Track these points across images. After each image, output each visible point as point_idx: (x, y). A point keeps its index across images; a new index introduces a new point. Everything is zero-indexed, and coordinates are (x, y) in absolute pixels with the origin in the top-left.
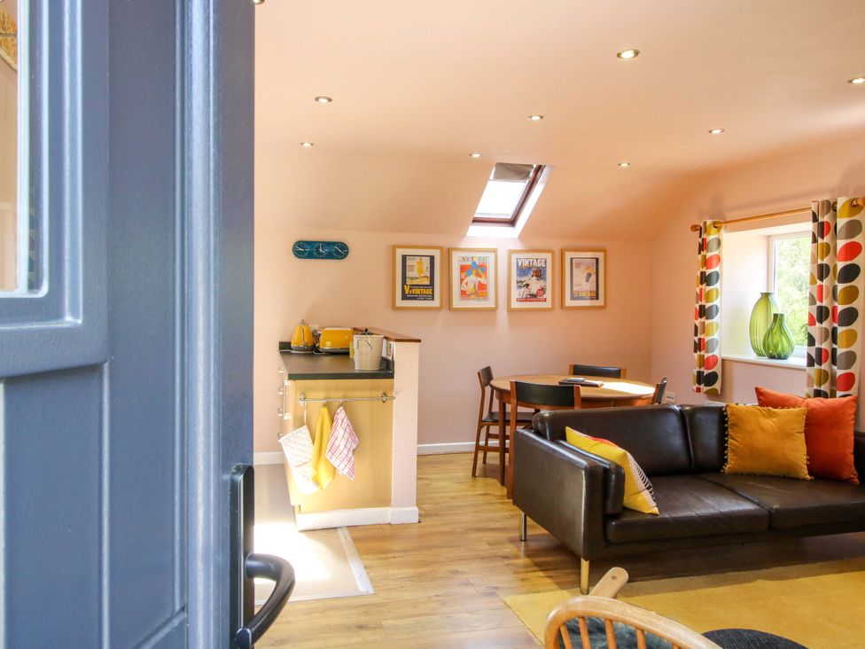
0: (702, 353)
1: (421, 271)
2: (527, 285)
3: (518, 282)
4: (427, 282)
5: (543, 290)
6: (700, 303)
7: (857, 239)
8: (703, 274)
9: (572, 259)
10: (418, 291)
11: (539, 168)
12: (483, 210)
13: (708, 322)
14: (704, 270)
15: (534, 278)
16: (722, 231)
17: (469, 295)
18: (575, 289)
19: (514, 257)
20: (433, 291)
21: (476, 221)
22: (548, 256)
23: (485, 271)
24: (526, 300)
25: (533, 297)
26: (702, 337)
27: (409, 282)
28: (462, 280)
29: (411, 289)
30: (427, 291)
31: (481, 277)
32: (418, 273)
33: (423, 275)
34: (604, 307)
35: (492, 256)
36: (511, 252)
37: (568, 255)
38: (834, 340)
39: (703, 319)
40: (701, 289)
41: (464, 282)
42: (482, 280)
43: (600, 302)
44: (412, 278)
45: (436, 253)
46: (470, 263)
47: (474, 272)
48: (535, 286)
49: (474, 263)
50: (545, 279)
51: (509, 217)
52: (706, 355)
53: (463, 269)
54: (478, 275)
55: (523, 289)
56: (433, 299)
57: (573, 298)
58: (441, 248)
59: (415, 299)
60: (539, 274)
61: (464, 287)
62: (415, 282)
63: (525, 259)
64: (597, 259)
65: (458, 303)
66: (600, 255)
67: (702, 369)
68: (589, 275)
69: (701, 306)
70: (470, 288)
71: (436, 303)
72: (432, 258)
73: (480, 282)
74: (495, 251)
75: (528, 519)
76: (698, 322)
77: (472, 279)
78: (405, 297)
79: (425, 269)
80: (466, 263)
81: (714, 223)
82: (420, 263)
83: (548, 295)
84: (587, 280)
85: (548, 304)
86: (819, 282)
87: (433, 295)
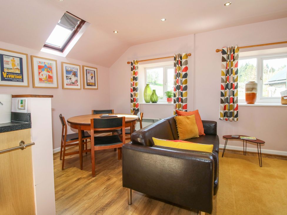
0: (135, 103)
1: (14, 65)
2: (70, 79)
3: (67, 77)
4: (19, 72)
5: (77, 81)
6: (133, 87)
7: (187, 66)
8: (134, 77)
9: (86, 70)
10: (13, 76)
11: (80, 25)
13: (136, 93)
14: (134, 76)
15: (73, 76)
18: (88, 82)
19: (65, 65)
20: (22, 77)
21: (45, 46)
22: (78, 67)
23: (51, 71)
24: (70, 85)
25: (73, 84)
26: (134, 97)
27: (6, 70)
28: (39, 73)
29: (7, 75)
30: (18, 76)
31: (49, 72)
33: (15, 68)
34: (97, 89)
35: (54, 63)
36: (62, 63)
37: (85, 68)
38: (182, 95)
40: (133, 82)
41: (41, 74)
42: (50, 74)
43: (96, 87)
44: (8, 69)
45: (24, 57)
46: (43, 65)
47: (46, 69)
48: (74, 79)
49: (46, 65)
50: (77, 77)
51: (61, 48)
53: (40, 67)
55: (69, 80)
56: (23, 81)
57: (87, 85)
59: (11, 80)
60: (75, 74)
61: (41, 77)
62: (10, 71)
63: (70, 67)
64: (94, 72)
66: (96, 70)
67: (135, 108)
68: (92, 77)
69: (133, 88)
70: (44, 77)
71: (25, 83)
72: (21, 59)
73: (49, 75)
74: (56, 61)
76: (132, 93)
77: (45, 73)
78: (4, 79)
79: (16, 64)
80: (41, 65)
81: (136, 61)
82: (13, 61)
83: (79, 83)
84: (92, 79)
85: (79, 87)
86: (178, 78)
87: (23, 79)
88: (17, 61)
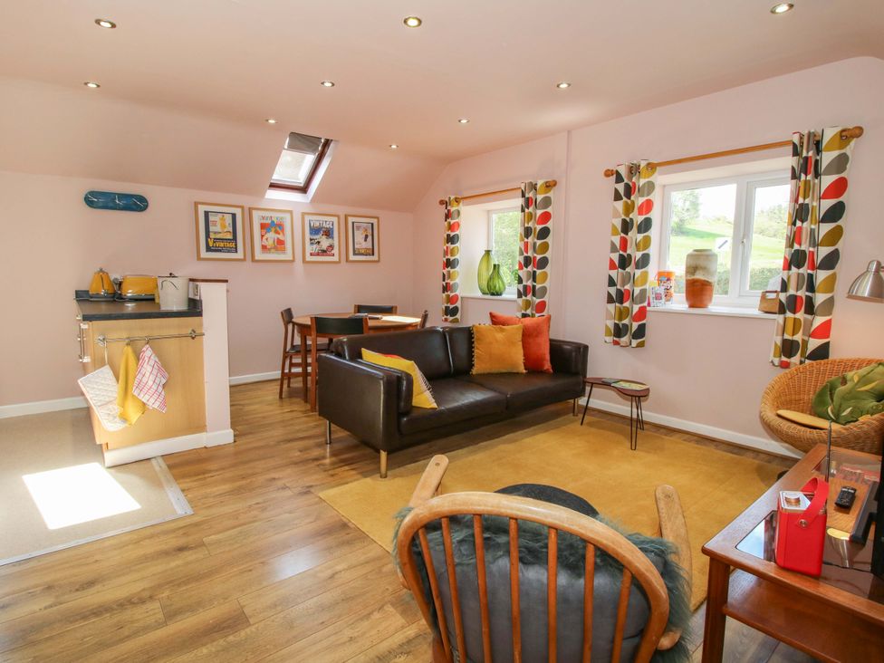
0: (449, 293)
1: (223, 226)
2: (319, 242)
3: (311, 240)
4: (230, 237)
5: (331, 247)
6: (447, 257)
7: (549, 210)
8: (448, 235)
9: (353, 223)
10: (222, 245)
11: (327, 143)
12: (277, 176)
13: (452, 270)
14: (449, 232)
15: (324, 237)
16: (461, 204)
17: (269, 249)
18: (356, 247)
19: (307, 218)
20: (236, 245)
21: (273, 186)
22: (335, 220)
23: (283, 230)
24: (318, 254)
25: (324, 252)
26: (449, 281)
27: (212, 236)
28: (262, 236)
29: (214, 242)
30: (230, 244)
31: (279, 234)
32: (220, 227)
33: (226, 230)
34: (378, 261)
35: (288, 216)
36: (303, 214)
37: (350, 220)
38: (534, 280)
39: (449, 269)
40: (447, 247)
41: (264, 238)
42: (281, 237)
43: (375, 258)
44: (215, 233)
45: (238, 212)
47: (273, 230)
48: (325, 243)
49: (273, 222)
50: (333, 238)
51: (302, 185)
52: (452, 294)
53: (263, 226)
54: (277, 232)
55: (315, 246)
56: (236, 252)
57: (355, 254)
58: (242, 207)
59: (220, 251)
60: (328, 233)
61: (265, 243)
62: (218, 236)
63: (317, 221)
64: (372, 224)
65: (259, 255)
66: (375, 221)
67: (449, 305)
68: (366, 236)
69: (447, 260)
70: (270, 243)
71: (240, 255)
72: (234, 216)
73: (278, 239)
74: (291, 212)
75: (332, 425)
76: (445, 271)
77: (271, 236)
78: (209, 249)
79: (227, 225)
80: (265, 221)
81: (456, 198)
82: (223, 219)
83: (335, 251)
84: (366, 240)
85: (336, 258)
86: (526, 240)
87: (236, 248)
88: (229, 219)
